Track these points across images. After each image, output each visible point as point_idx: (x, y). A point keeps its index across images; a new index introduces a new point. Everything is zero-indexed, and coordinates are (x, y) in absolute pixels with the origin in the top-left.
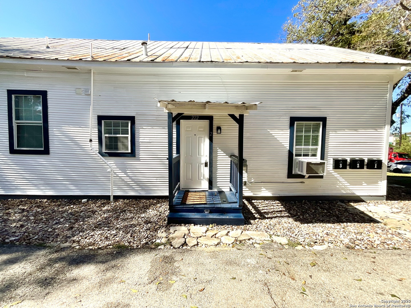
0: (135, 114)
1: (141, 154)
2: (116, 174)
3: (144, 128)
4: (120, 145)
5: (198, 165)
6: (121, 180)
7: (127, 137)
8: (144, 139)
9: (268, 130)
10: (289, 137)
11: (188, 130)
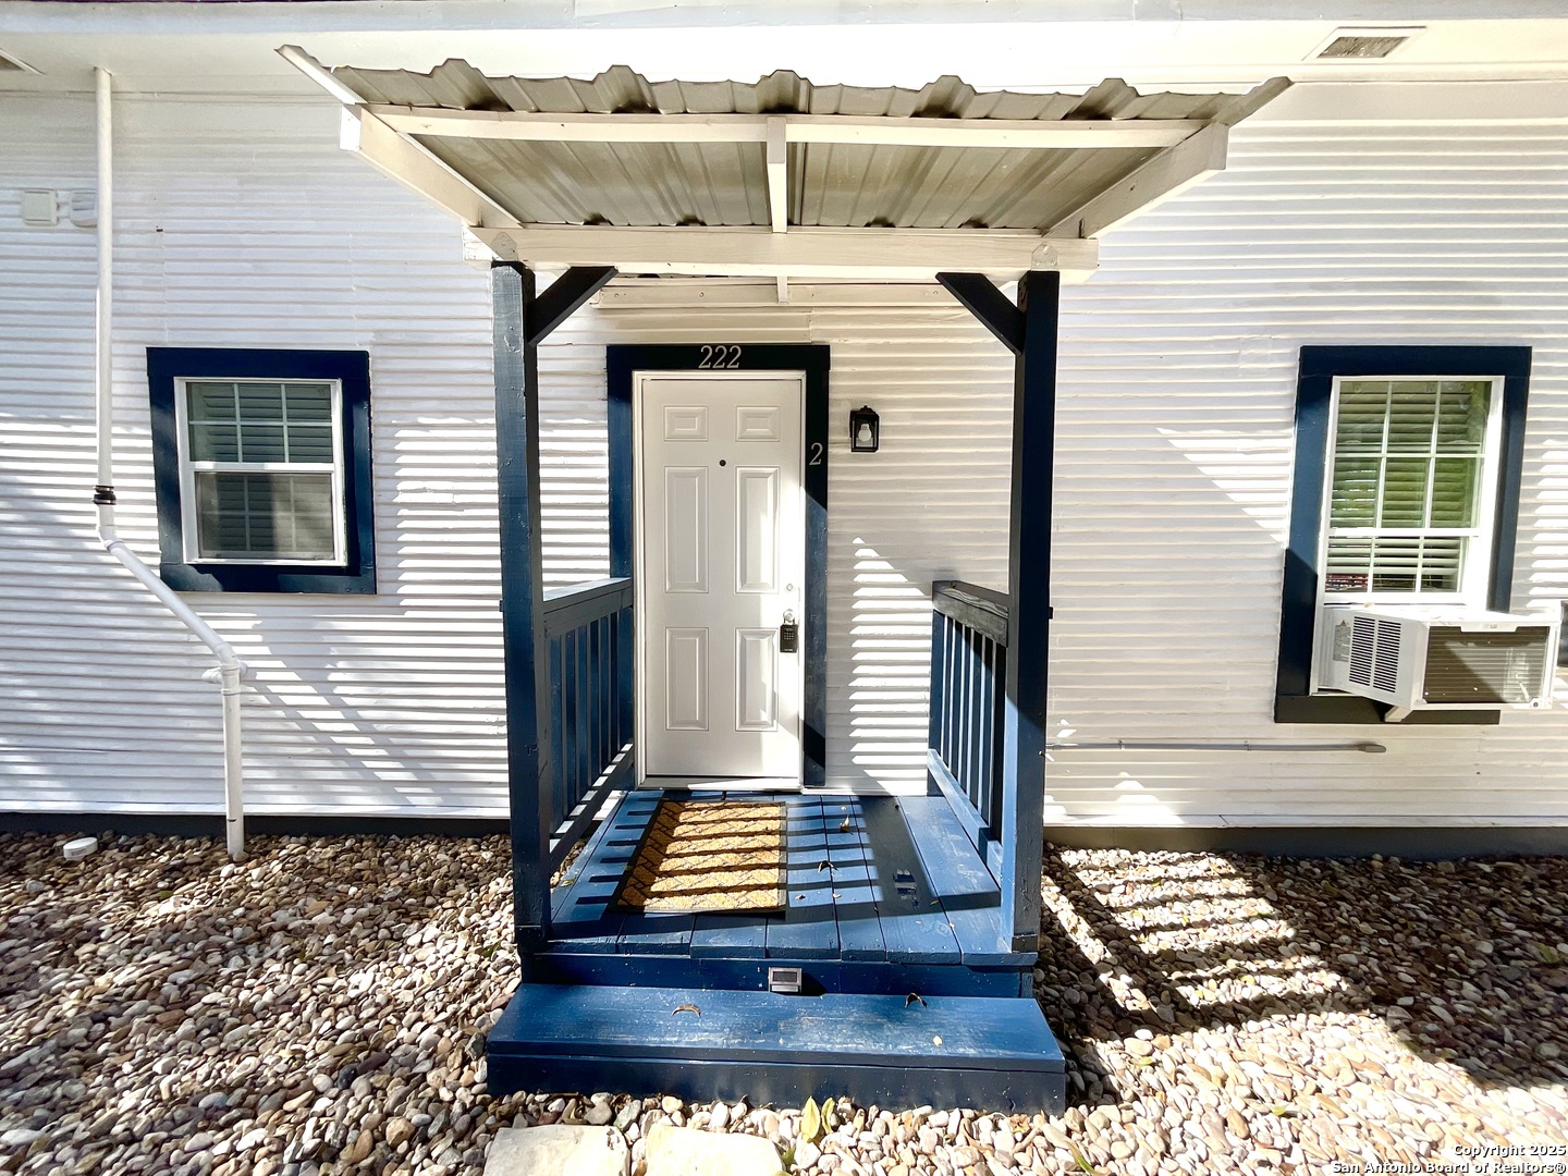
0: (370, 337)
1: (405, 576)
2: (268, 694)
3: (423, 420)
4: (285, 522)
5: (743, 641)
6: (295, 726)
7: (325, 478)
8: (424, 490)
9: (1164, 432)
10: (1290, 470)
11: (678, 431)
